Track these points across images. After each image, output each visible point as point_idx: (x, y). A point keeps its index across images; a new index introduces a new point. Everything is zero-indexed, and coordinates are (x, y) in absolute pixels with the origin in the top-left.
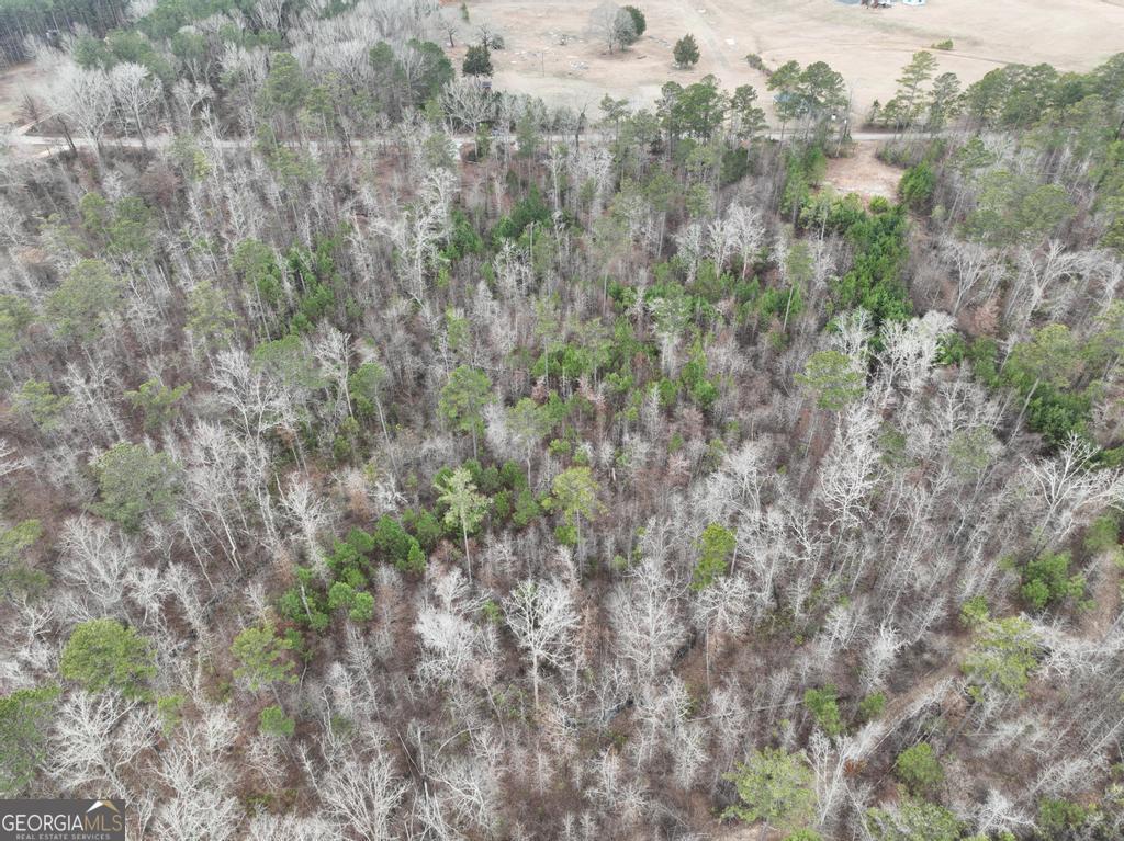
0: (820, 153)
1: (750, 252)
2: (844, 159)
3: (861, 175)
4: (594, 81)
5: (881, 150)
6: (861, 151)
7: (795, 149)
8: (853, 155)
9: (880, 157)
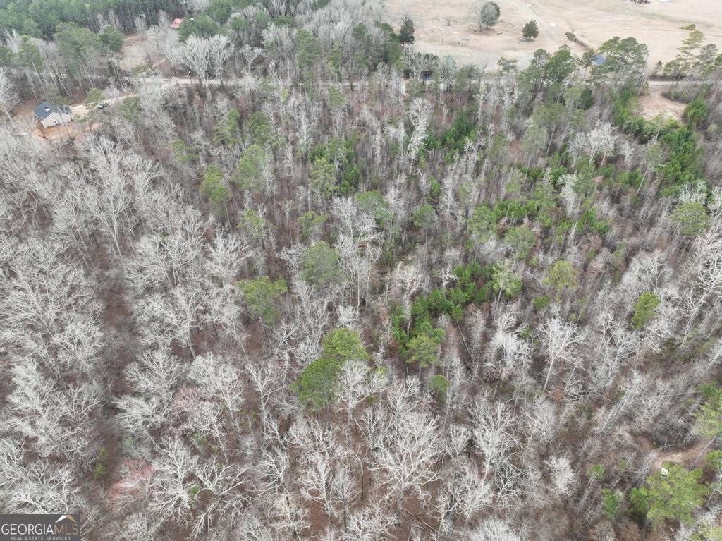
0: (630, 93)
1: (608, 150)
2: (643, 97)
3: (655, 106)
4: (474, 48)
5: (667, 91)
6: (652, 92)
7: (615, 90)
8: (648, 94)
9: (666, 96)
